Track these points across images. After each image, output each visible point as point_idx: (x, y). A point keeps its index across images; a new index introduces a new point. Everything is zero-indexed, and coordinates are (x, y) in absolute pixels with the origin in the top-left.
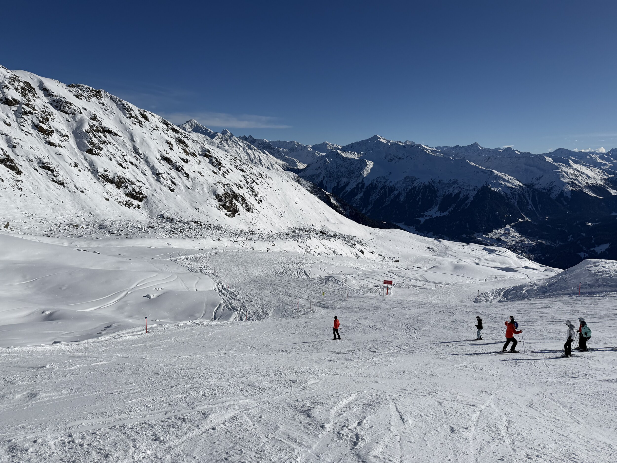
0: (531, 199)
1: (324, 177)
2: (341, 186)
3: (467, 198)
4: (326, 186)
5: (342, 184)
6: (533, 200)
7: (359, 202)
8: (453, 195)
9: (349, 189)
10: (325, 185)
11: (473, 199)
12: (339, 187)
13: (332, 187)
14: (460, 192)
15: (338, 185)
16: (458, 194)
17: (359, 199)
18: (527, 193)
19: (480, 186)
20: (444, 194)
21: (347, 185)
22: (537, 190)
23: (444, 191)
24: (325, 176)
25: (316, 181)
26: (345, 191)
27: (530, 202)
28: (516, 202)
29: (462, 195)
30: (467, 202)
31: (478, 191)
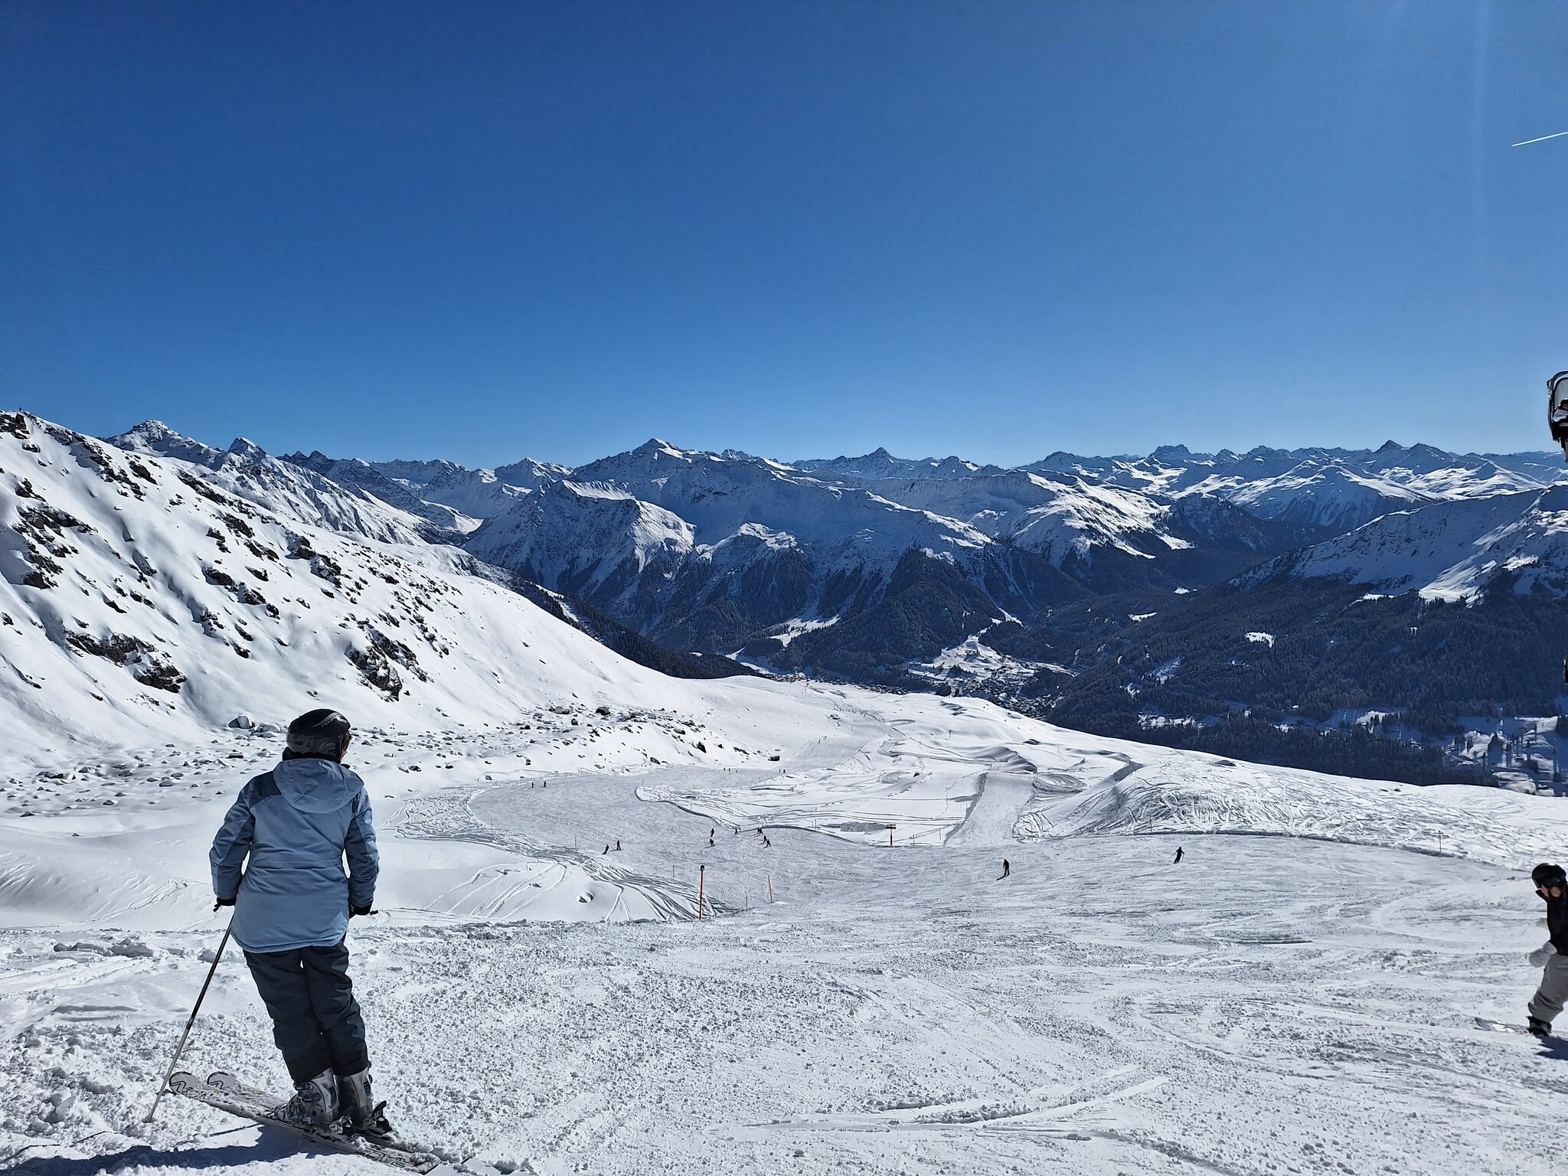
0: (1011, 571)
1: (532, 550)
2: (581, 569)
3: (877, 578)
4: (540, 573)
5: (583, 565)
6: (1017, 572)
7: (630, 607)
8: (848, 573)
9: (600, 576)
10: (536, 572)
11: (890, 580)
12: (576, 573)
13: (557, 574)
14: (862, 566)
15: (572, 567)
16: (858, 571)
18: (1002, 559)
19: (902, 549)
20: (828, 574)
21: (595, 565)
22: (1020, 549)
23: (826, 565)
24: (536, 547)
25: (513, 562)
26: (590, 582)
27: (1011, 579)
28: (981, 579)
29: (865, 572)
30: (878, 588)
31: (900, 563)
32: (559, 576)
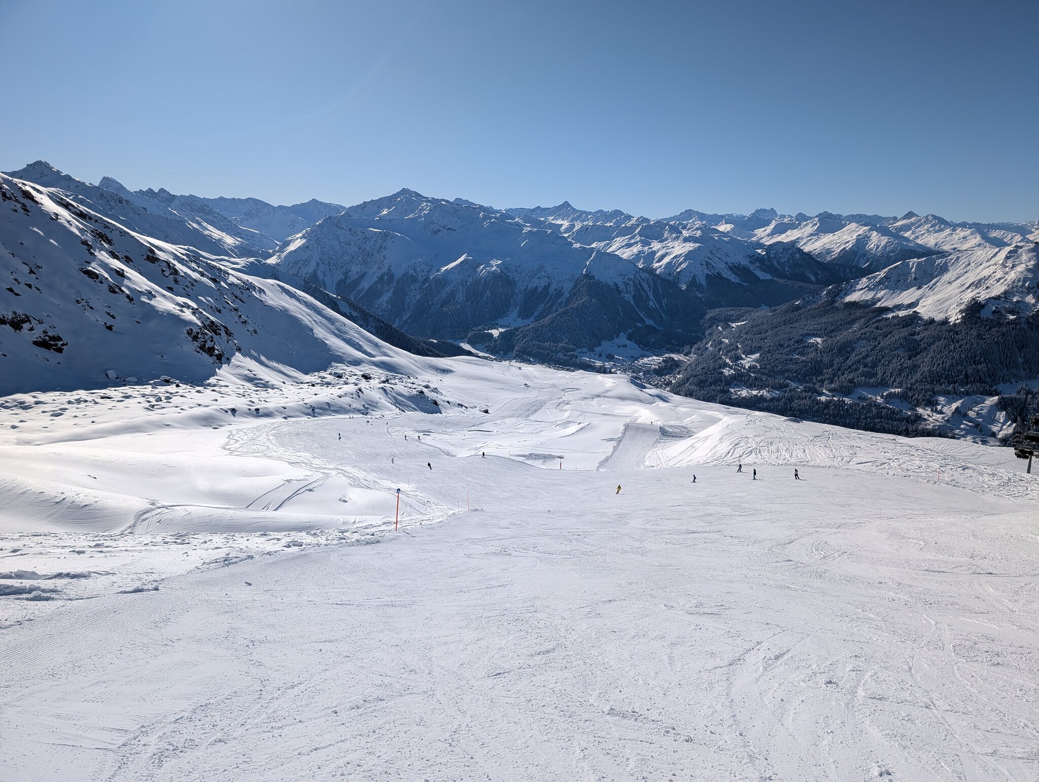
0: (651, 291)
1: (318, 265)
2: (352, 279)
3: (559, 293)
4: (323, 281)
5: (353, 275)
6: (656, 293)
7: (387, 307)
8: (540, 289)
9: (366, 285)
10: (320, 279)
11: (568, 295)
12: (348, 281)
13: (335, 282)
14: (549, 284)
15: (346, 278)
16: (546, 288)
17: (387, 302)
18: (645, 282)
19: (577, 275)
20: (526, 290)
21: (362, 276)
22: (659, 276)
23: (525, 283)
24: (320, 262)
25: (304, 272)
26: (359, 288)
27: (651, 296)
28: (631, 296)
29: (552, 290)
30: (560, 300)
31: (576, 283)
32: (337, 284)
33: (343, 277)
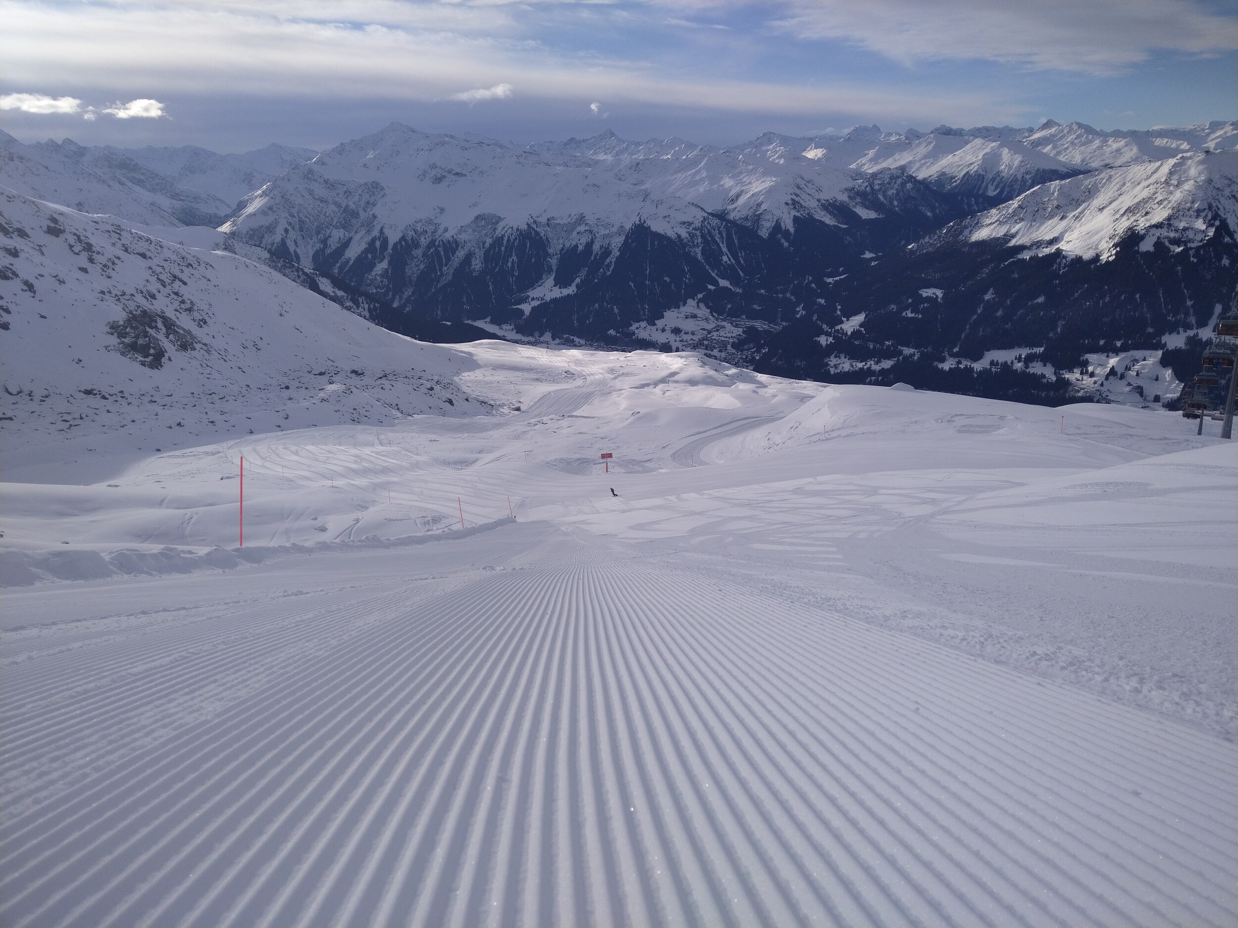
0: (724, 242)
1: (286, 231)
2: (334, 247)
3: (607, 252)
4: (295, 251)
6: (730, 246)
7: (382, 281)
8: (580, 248)
9: (352, 253)
10: (292, 249)
11: (618, 254)
12: (328, 251)
13: (311, 253)
14: (592, 241)
15: (326, 246)
16: (589, 246)
17: (382, 276)
18: (717, 231)
19: (628, 226)
20: (562, 249)
21: (346, 244)
22: (734, 222)
23: (561, 241)
24: (289, 228)
25: (269, 242)
26: (343, 259)
27: (725, 249)
28: (698, 251)
29: (596, 247)
30: (608, 260)
31: (627, 236)
32: (314, 256)
33: (322, 246)
